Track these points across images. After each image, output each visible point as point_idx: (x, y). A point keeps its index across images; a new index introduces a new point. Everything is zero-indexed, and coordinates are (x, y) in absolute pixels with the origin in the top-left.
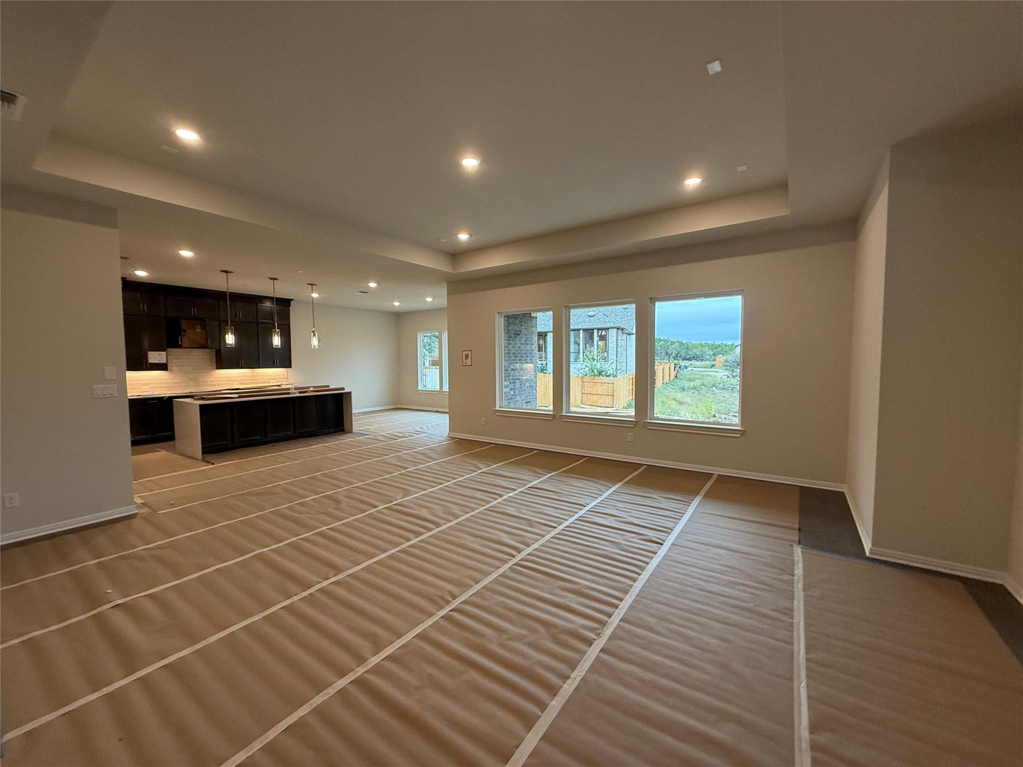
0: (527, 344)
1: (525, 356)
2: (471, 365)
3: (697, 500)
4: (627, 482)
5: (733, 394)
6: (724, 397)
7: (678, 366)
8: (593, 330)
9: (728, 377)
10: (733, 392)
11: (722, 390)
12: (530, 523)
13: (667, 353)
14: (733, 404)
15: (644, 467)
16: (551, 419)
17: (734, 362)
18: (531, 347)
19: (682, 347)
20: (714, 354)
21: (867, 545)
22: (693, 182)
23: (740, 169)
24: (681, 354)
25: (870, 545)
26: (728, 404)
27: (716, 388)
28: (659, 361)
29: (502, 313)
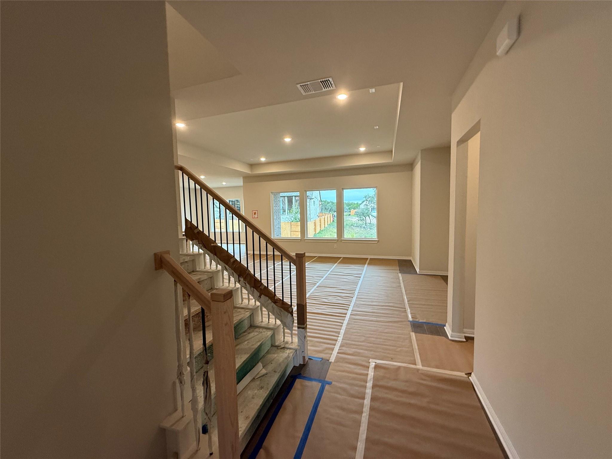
0: (276, 207)
1: (276, 212)
2: (257, 218)
3: (366, 265)
4: (339, 263)
5: (361, 229)
6: (357, 231)
7: (333, 215)
8: (293, 196)
9: (359, 221)
10: (361, 228)
11: (356, 227)
12: (313, 277)
13: (326, 209)
14: (362, 234)
15: (342, 258)
16: (300, 241)
17: (361, 213)
18: (278, 208)
19: (333, 205)
20: (349, 209)
21: (418, 270)
22: (362, 149)
23: (378, 147)
24: (333, 209)
25: (419, 270)
26: (360, 234)
27: (353, 226)
28: (324, 213)
29: (273, 193)
